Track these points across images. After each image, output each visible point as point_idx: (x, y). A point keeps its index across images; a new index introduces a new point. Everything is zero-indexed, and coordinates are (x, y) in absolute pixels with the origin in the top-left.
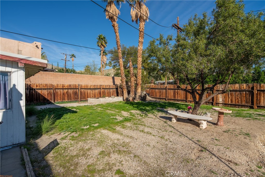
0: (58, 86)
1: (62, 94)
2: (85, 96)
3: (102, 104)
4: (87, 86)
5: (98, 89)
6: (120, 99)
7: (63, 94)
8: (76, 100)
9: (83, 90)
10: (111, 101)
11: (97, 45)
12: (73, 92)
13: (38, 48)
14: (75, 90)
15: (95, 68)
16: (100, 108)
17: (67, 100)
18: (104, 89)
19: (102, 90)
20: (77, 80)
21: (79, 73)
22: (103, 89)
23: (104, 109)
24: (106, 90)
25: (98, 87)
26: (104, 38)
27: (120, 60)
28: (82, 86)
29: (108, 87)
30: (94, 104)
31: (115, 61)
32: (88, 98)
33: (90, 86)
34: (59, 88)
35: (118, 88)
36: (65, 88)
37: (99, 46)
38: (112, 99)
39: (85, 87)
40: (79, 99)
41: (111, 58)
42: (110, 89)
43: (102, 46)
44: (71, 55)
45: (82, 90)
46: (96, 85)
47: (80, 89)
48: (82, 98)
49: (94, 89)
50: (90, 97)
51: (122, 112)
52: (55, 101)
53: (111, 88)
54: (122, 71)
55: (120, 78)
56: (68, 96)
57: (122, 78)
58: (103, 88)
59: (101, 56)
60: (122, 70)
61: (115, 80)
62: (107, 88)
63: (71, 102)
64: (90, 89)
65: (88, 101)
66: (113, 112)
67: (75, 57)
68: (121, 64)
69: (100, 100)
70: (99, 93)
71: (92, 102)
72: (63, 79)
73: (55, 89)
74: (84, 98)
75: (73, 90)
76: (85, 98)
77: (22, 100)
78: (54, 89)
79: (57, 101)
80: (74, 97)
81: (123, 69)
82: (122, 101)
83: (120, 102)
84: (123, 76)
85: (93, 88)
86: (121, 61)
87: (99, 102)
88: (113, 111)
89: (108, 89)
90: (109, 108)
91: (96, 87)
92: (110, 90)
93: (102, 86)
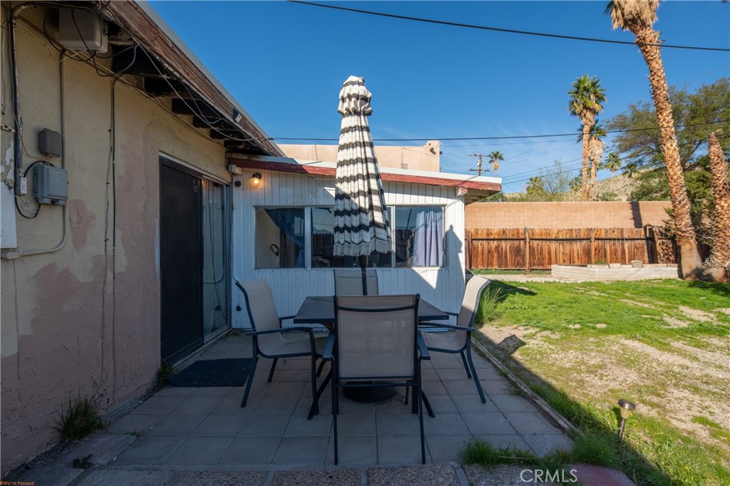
0: (477, 233)
1: (486, 251)
2: (543, 259)
3: (599, 283)
4: (548, 232)
5: (580, 240)
6: (666, 271)
7: (489, 252)
8: (519, 268)
9: (538, 241)
10: (631, 277)
11: (569, 113)
12: (510, 247)
13: (434, 153)
14: (516, 243)
15: (562, 183)
16: (597, 290)
17: (496, 267)
18: (600, 242)
19: (594, 244)
20: (519, 217)
21: (514, 200)
22: (596, 242)
23: (609, 293)
24: (608, 245)
25: (580, 234)
26: (594, 85)
27: (669, 145)
28: (533, 232)
29: (616, 233)
30: (572, 280)
31: (633, 151)
32: (550, 263)
33: (556, 232)
34: (480, 237)
35: (656, 237)
36: (492, 237)
37: (575, 113)
38: (634, 269)
39: (541, 235)
40: (527, 265)
41: (617, 144)
42: (623, 240)
43: (585, 111)
44: (492, 155)
45: (535, 243)
46: (576, 230)
47: (528, 240)
48: (534, 265)
49: (568, 240)
50: (556, 263)
51: (682, 308)
52: (473, 268)
53: (626, 236)
54: (675, 181)
55: (668, 204)
56: (500, 256)
57: (674, 202)
58: (597, 237)
59: (585, 142)
60: (675, 177)
61: (641, 211)
62: (613, 236)
63: (507, 271)
64: (556, 240)
65: (552, 271)
66: (646, 305)
67: (501, 158)
68: (671, 157)
69: (592, 269)
70: (583, 251)
71: (566, 277)
72: (485, 216)
73: (473, 240)
74: (541, 263)
75: (511, 242)
76: (542, 265)
77: (461, 252)
78: (470, 240)
79: (476, 267)
80: (513, 260)
81: (679, 173)
82: (673, 280)
83: (669, 281)
84: (682, 196)
85: (564, 238)
86: (673, 148)
87: (588, 276)
88: (645, 302)
89: (614, 239)
90: (626, 294)
91: (574, 236)
92: (623, 244)
93: (595, 233)
